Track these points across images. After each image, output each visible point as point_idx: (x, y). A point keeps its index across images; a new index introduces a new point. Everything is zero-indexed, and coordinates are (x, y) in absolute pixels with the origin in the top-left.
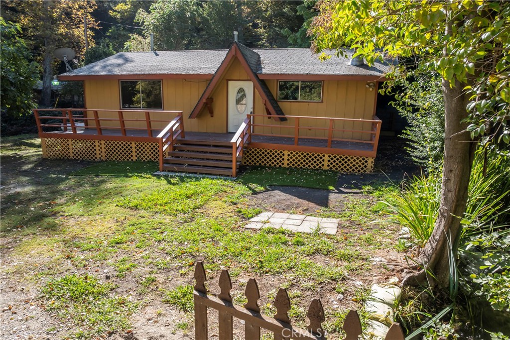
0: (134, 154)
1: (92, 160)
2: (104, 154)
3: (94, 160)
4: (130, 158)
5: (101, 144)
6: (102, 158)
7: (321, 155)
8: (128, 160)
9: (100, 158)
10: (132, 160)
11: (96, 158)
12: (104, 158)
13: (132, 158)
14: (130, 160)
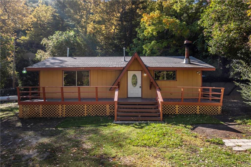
0: (85, 112)
1: (56, 117)
2: (64, 113)
3: (57, 117)
4: (83, 114)
5: (63, 107)
6: (63, 116)
7: (196, 107)
8: (81, 116)
9: (62, 116)
10: (84, 116)
11: (59, 116)
12: (64, 116)
13: (84, 114)
14: (83, 116)
